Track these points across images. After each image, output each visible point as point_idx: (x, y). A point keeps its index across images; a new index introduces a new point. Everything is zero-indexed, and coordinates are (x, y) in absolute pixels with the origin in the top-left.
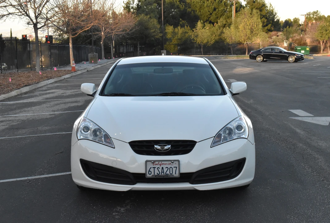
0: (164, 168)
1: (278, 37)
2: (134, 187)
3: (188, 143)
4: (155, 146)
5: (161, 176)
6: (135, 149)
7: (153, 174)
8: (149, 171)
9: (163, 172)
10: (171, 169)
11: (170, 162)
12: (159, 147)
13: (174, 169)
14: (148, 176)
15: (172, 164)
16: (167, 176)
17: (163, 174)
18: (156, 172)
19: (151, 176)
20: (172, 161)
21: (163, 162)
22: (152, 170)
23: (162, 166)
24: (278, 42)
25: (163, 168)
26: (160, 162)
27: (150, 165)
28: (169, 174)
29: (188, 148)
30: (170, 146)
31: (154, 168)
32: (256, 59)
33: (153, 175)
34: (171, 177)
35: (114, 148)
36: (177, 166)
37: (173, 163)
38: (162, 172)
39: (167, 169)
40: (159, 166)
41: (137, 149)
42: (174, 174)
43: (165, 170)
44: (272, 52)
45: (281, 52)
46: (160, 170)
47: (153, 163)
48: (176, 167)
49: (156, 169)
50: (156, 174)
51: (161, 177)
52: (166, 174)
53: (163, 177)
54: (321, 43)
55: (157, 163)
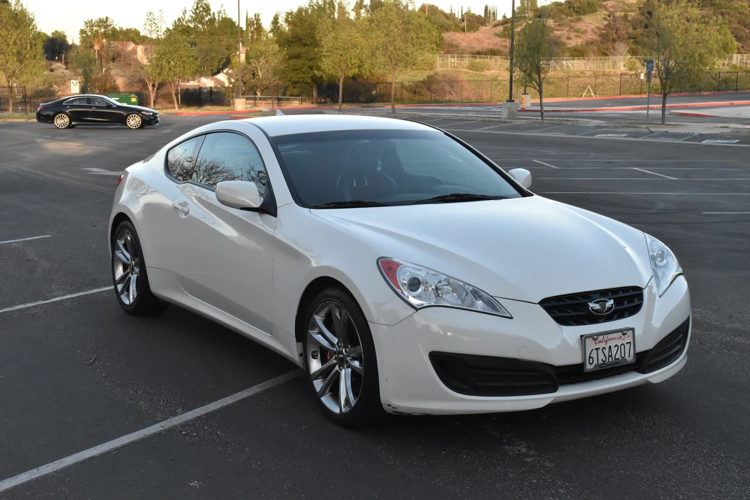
0: (612, 347)
1: (54, 73)
2: (558, 397)
3: (631, 293)
4: (591, 305)
5: (609, 365)
6: (554, 315)
7: (595, 362)
8: (590, 357)
9: (611, 356)
10: (623, 346)
11: (620, 334)
12: (597, 306)
13: (627, 346)
14: (589, 367)
15: (623, 337)
16: (617, 363)
17: (610, 360)
18: (601, 357)
19: (592, 366)
20: (623, 331)
21: (611, 336)
22: (594, 355)
23: (609, 344)
24: (56, 83)
25: (610, 347)
26: (606, 336)
27: (591, 345)
28: (620, 358)
29: (636, 302)
30: (612, 302)
31: (597, 349)
32: (53, 122)
33: (595, 365)
34: (624, 363)
35: (511, 318)
36: (630, 340)
37: (624, 334)
38: (609, 356)
39: (617, 347)
40: (603, 345)
41: (559, 314)
42: (627, 357)
43: (614, 350)
44: (91, 107)
45: (109, 106)
46: (606, 352)
47: (595, 340)
48: (630, 343)
49: (600, 351)
50: (600, 362)
51: (609, 367)
52: (615, 359)
53: (610, 367)
54: (150, 88)
55: (600, 338)
